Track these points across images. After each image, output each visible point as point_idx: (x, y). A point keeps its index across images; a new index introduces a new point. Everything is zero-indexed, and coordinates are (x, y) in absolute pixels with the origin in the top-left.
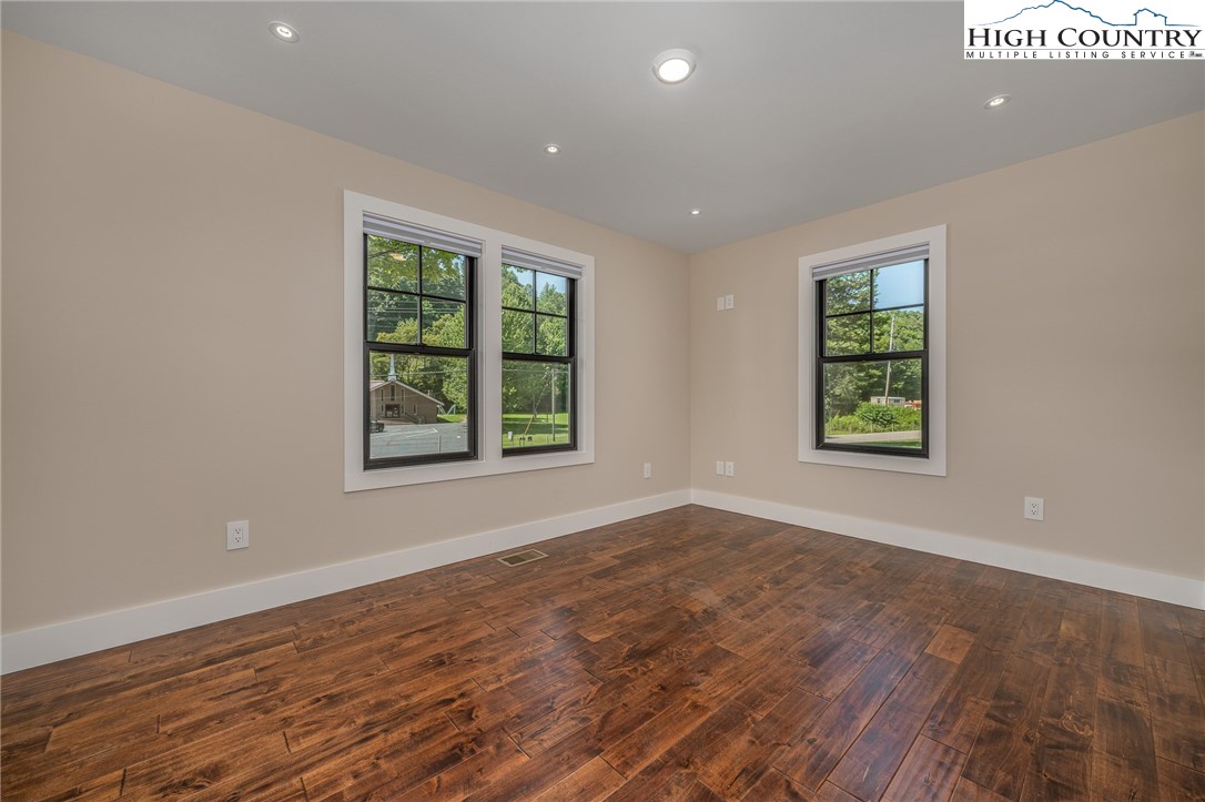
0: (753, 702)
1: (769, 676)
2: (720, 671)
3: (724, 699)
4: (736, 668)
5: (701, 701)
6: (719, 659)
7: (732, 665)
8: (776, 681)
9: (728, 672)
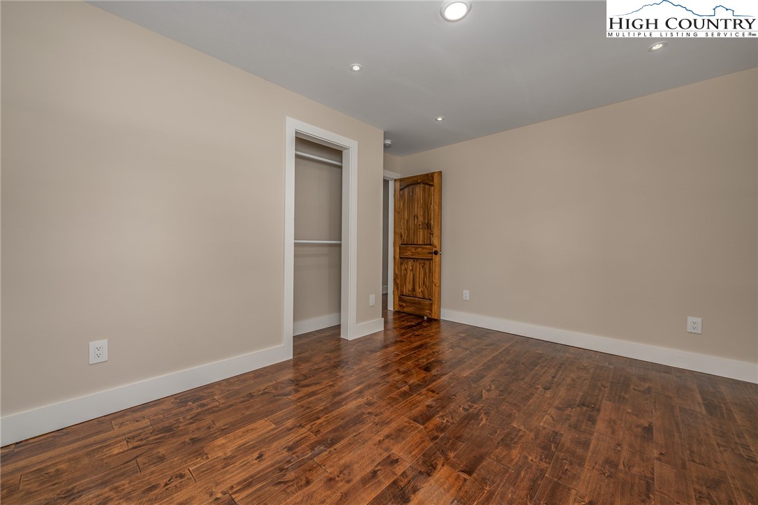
0: (405, 394)
1: (392, 407)
2: (420, 408)
3: (419, 394)
4: (412, 410)
5: (431, 393)
6: (421, 415)
7: (413, 412)
8: (390, 403)
9: (416, 407)
